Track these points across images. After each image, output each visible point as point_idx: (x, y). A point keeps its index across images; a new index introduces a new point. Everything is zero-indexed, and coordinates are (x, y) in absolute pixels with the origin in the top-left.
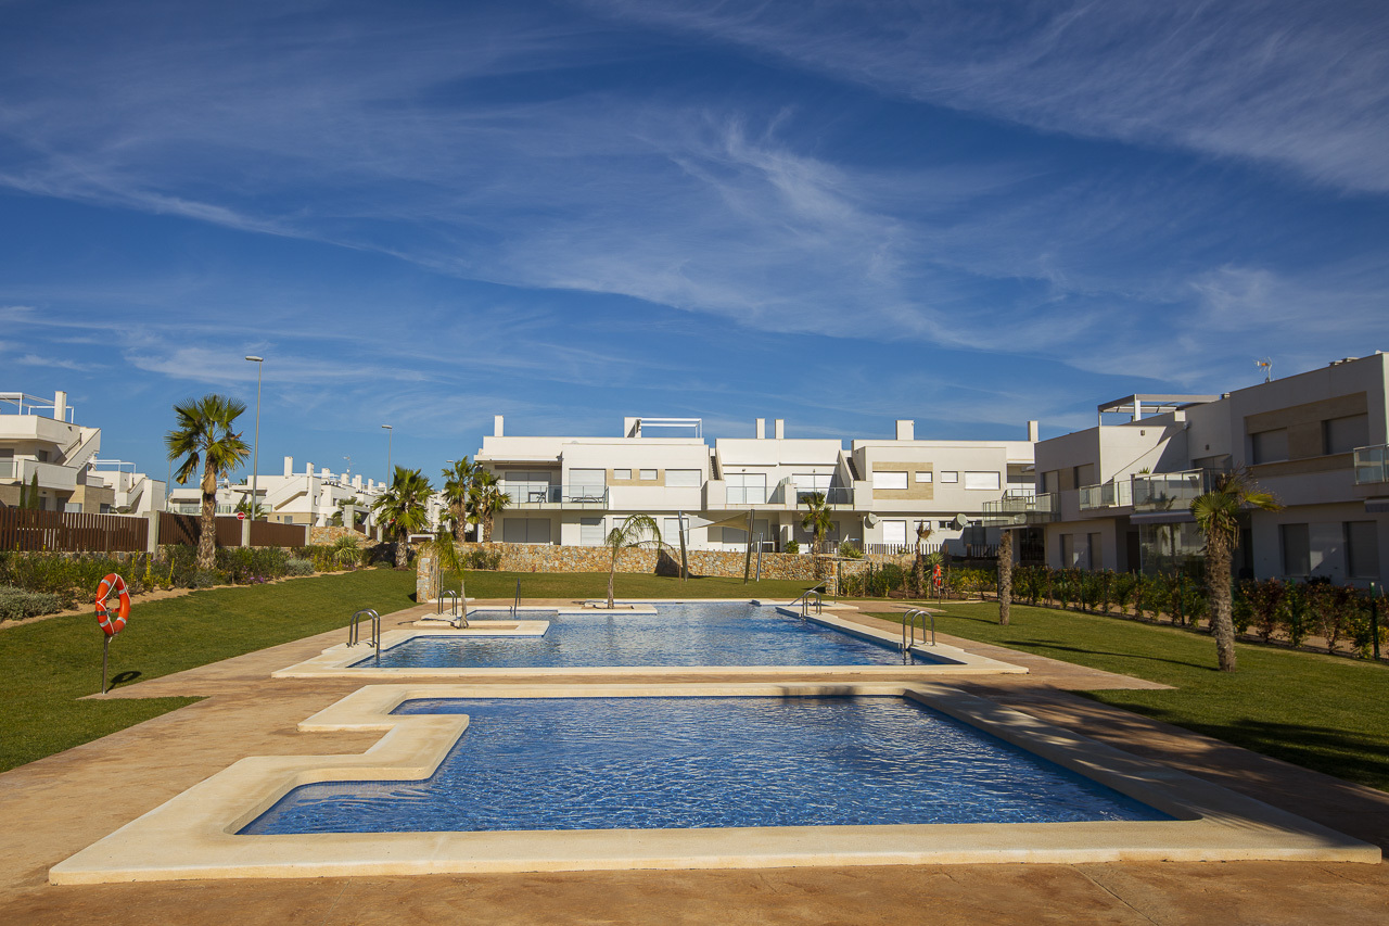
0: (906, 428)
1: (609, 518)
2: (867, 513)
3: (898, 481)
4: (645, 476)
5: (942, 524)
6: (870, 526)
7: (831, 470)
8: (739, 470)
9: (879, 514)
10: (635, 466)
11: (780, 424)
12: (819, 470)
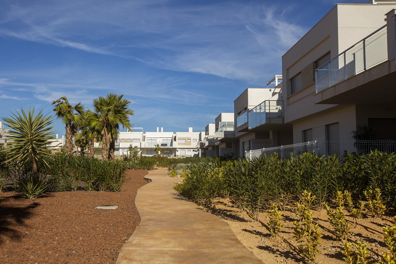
0: (191, 129)
1: (120, 149)
2: (176, 148)
3: (183, 141)
4: (128, 140)
5: (193, 151)
6: (178, 151)
7: (171, 139)
8: (150, 139)
9: (179, 148)
10: (126, 138)
11: (162, 128)
12: (168, 139)
